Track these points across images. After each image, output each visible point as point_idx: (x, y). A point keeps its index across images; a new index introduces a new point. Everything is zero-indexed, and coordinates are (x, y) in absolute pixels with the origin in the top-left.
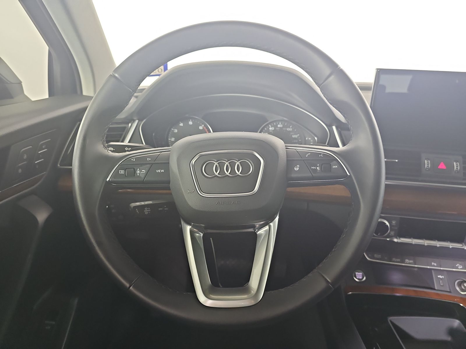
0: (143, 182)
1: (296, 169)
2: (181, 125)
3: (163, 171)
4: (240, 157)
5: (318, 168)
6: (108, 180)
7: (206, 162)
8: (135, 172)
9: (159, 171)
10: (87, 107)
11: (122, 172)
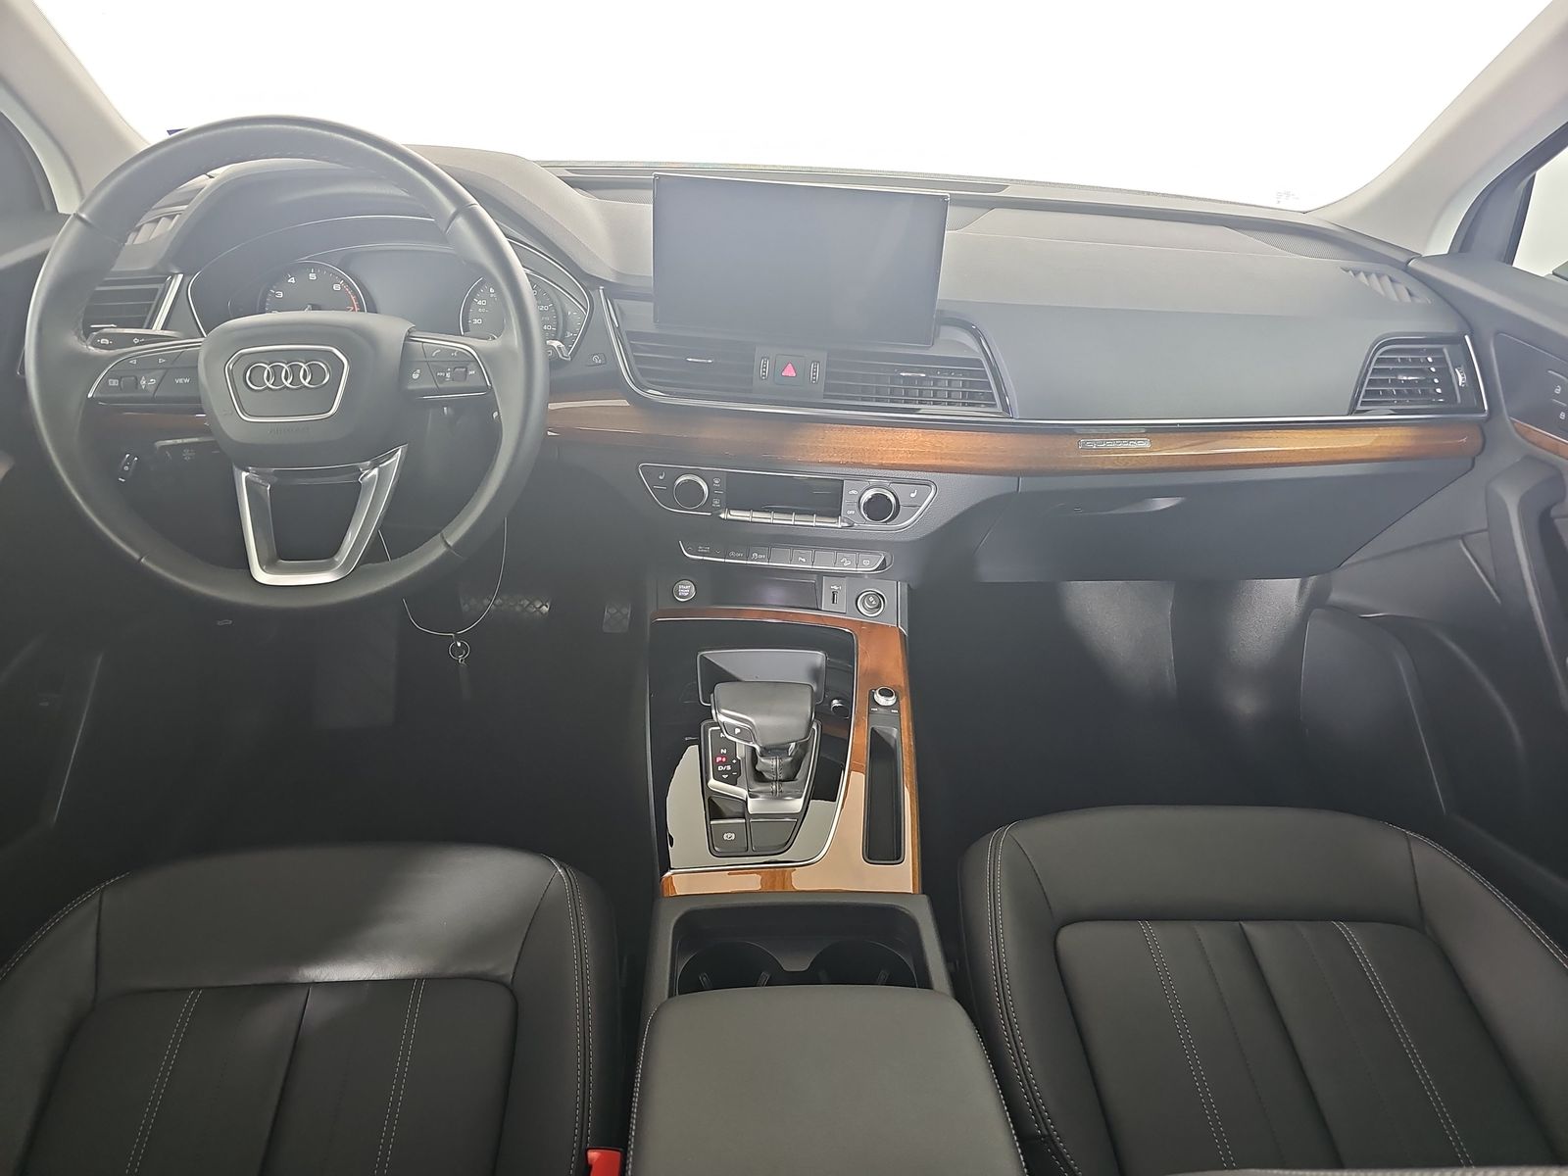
0: (153, 400)
1: (415, 376)
2: (292, 280)
3: (187, 380)
4: (308, 356)
5: (448, 375)
6: (90, 395)
7: (251, 366)
8: (137, 382)
9: (181, 381)
10: (48, 252)
11: (114, 383)
